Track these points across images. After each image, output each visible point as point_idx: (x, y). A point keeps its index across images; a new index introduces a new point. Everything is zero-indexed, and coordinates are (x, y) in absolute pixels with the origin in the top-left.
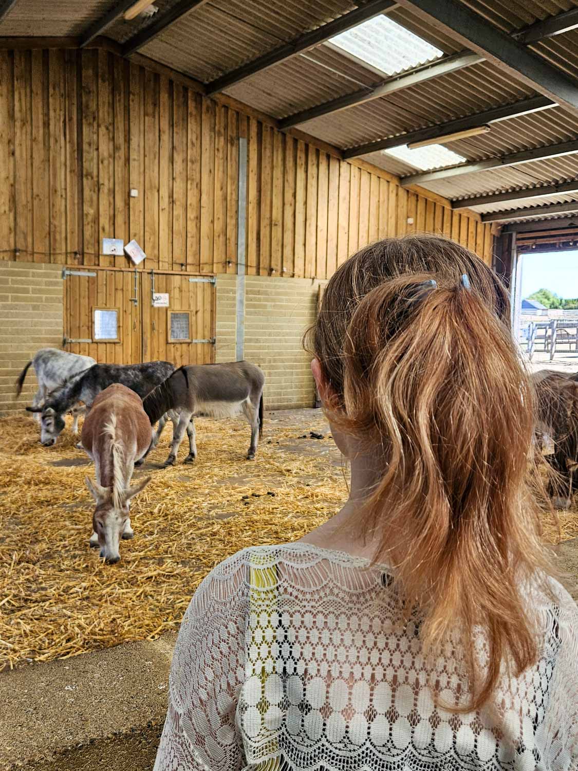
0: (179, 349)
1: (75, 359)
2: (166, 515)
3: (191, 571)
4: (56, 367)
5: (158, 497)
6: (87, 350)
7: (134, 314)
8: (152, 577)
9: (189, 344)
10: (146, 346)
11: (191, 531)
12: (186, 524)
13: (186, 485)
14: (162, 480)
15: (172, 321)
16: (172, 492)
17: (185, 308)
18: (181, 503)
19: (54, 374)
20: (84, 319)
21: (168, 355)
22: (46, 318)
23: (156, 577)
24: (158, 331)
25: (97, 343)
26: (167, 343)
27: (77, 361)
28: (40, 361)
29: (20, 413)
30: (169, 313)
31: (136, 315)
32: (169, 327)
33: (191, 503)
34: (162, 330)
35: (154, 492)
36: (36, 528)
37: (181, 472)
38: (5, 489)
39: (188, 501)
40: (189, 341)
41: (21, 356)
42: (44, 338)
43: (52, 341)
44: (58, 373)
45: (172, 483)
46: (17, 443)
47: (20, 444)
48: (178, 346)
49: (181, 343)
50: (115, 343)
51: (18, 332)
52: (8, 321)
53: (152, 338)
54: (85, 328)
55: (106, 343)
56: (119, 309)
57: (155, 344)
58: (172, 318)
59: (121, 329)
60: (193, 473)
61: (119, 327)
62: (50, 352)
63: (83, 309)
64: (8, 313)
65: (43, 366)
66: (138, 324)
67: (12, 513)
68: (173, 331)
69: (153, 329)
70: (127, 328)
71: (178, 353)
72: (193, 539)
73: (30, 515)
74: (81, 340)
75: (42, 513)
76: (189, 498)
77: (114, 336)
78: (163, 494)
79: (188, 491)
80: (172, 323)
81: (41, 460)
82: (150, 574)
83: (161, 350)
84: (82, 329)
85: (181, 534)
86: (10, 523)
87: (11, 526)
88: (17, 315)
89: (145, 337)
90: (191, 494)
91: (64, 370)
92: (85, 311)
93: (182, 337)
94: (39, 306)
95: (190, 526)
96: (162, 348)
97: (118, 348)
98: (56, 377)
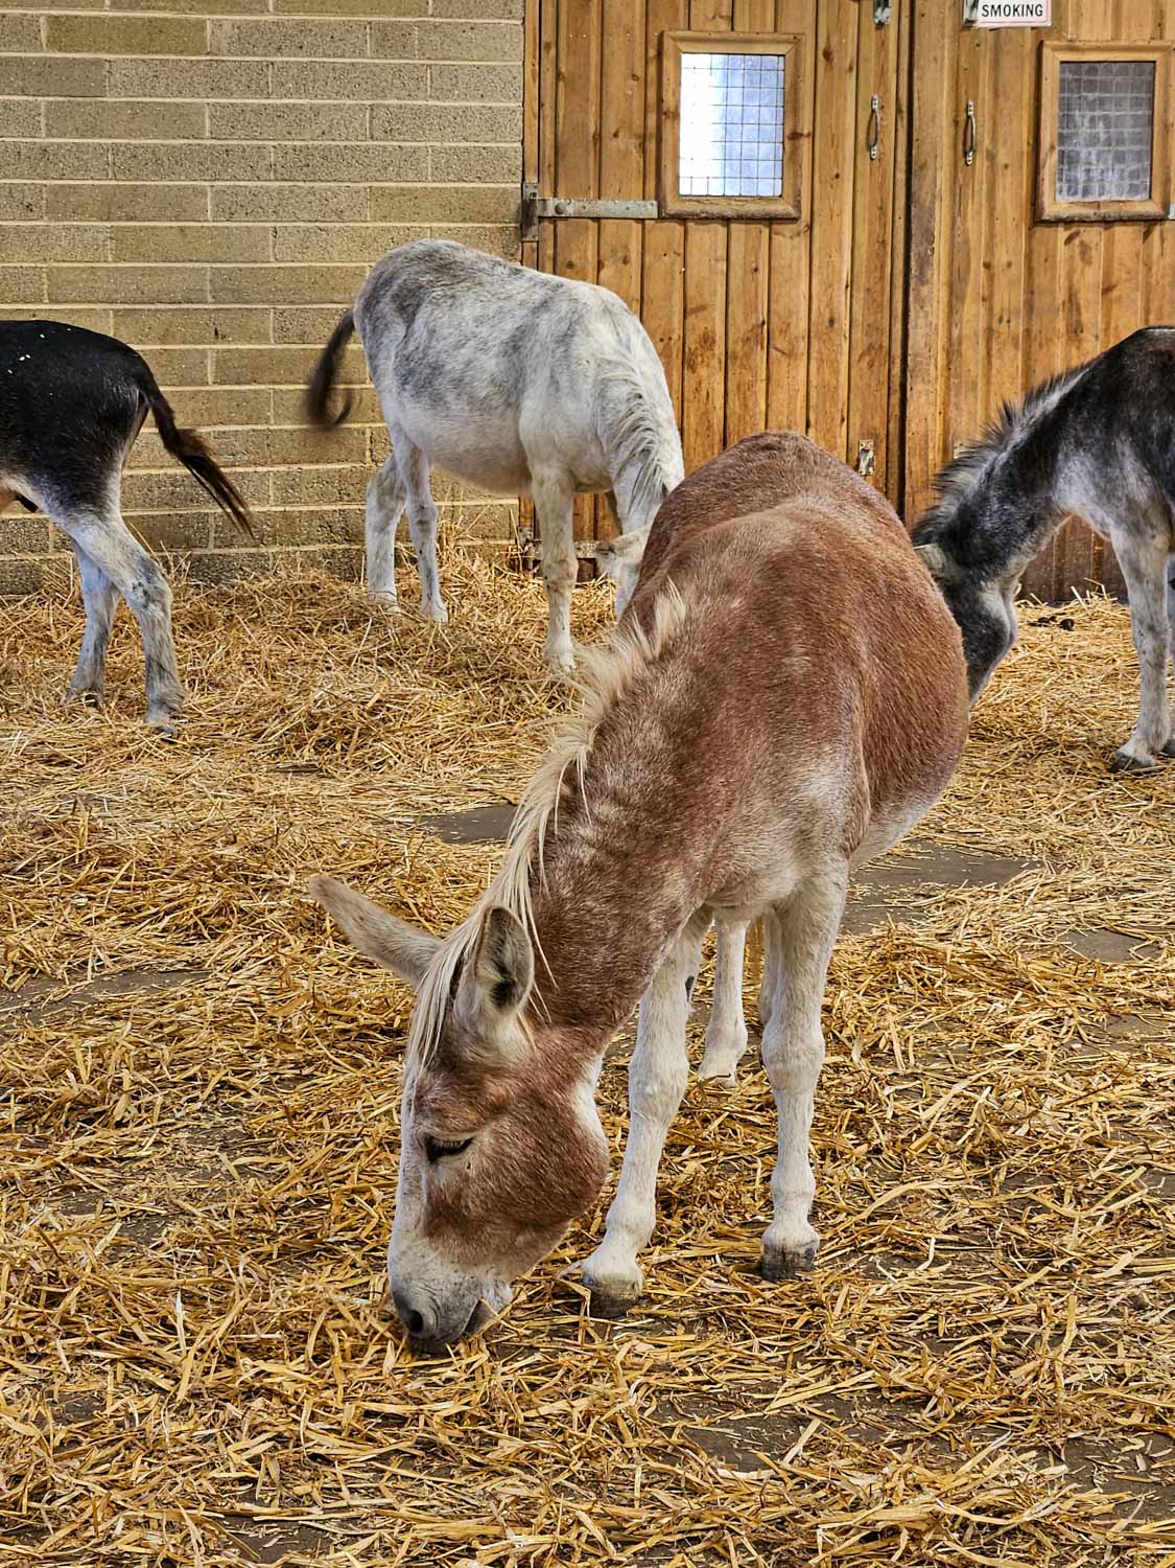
0: (1098, 256)
1: (538, 295)
2: (995, 1151)
3: (1122, 1509)
4: (448, 333)
5: (957, 1039)
6: (635, 256)
7: (869, 69)
8: (894, 1531)
9: (1149, 222)
10: (930, 238)
11: (1126, 1259)
12: (1099, 1210)
13: (1106, 980)
14: (982, 946)
15: (1065, 105)
16: (1032, 1018)
17: (1138, 33)
18: (1074, 1087)
19: (437, 369)
20: (624, 95)
21: (1041, 280)
22: (439, 92)
23: (916, 1536)
24: (991, 157)
25: (682, 219)
26: (1036, 218)
27: (544, 305)
28: (386, 306)
29: (311, 561)
30: (1052, 61)
31: (882, 73)
32: (1048, 136)
33: (1130, 1089)
34: (1012, 146)
35: (935, 1014)
36: (312, 1176)
37: (1083, 908)
38: (199, 950)
39: (1118, 1075)
40: (1152, 208)
41: (323, 284)
42: (428, 193)
43: (468, 209)
44: (454, 364)
45: (1034, 968)
46: (284, 711)
47: (297, 717)
48: (1092, 235)
49: (1107, 222)
50: (771, 220)
51: (304, 164)
52: (258, 111)
53: (958, 195)
54: (627, 143)
55: (726, 221)
56: (796, 41)
57: (975, 225)
58: (1064, 86)
59: (805, 143)
60: (1146, 916)
61: (795, 136)
62: (430, 255)
63: (616, 43)
64: (262, 68)
65: (399, 330)
66: (888, 119)
67: (215, 1078)
68: (1067, 160)
69: (965, 145)
70: (835, 142)
71: (1091, 277)
72: (1138, 1306)
73: (294, 1100)
74: (607, 206)
75: (354, 1093)
76: (1122, 1057)
77: (768, 184)
78: (985, 1028)
79: (1116, 1017)
80: (1066, 120)
81: (388, 807)
82: (883, 1517)
83: (1002, 257)
84: (612, 146)
85: (1067, 1270)
86: (199, 1137)
87: (201, 1156)
88: (303, 80)
89: (922, 192)
90: (1135, 1036)
91: (483, 348)
92: (625, 53)
93: (1114, 191)
94: (405, 32)
95: (1126, 1224)
96: (1011, 248)
97: (790, 246)
98: (442, 384)
